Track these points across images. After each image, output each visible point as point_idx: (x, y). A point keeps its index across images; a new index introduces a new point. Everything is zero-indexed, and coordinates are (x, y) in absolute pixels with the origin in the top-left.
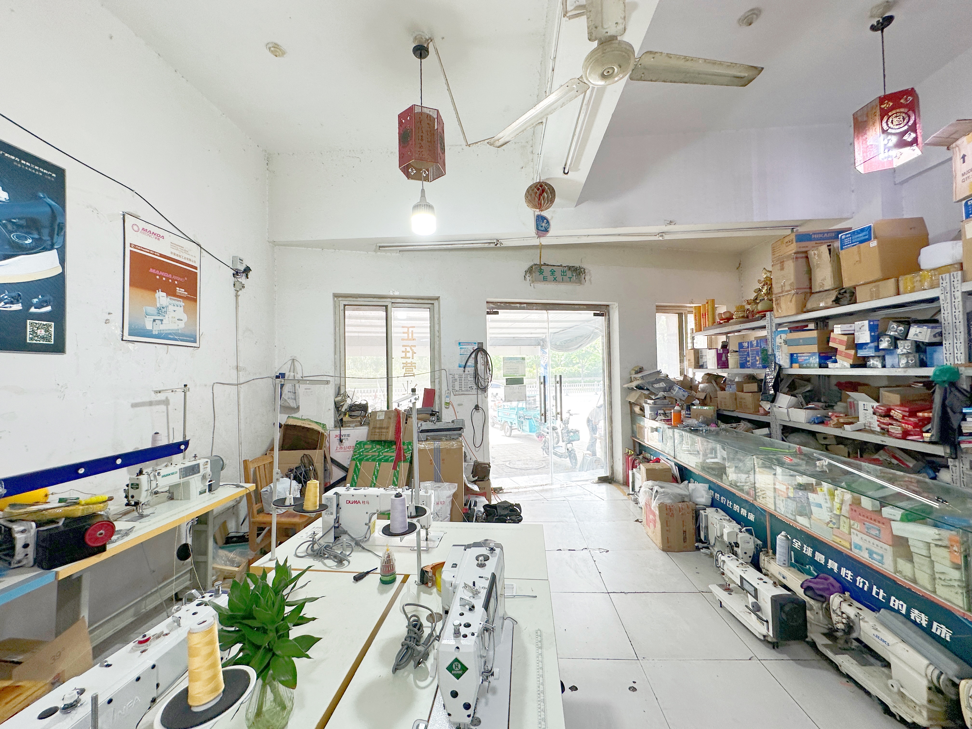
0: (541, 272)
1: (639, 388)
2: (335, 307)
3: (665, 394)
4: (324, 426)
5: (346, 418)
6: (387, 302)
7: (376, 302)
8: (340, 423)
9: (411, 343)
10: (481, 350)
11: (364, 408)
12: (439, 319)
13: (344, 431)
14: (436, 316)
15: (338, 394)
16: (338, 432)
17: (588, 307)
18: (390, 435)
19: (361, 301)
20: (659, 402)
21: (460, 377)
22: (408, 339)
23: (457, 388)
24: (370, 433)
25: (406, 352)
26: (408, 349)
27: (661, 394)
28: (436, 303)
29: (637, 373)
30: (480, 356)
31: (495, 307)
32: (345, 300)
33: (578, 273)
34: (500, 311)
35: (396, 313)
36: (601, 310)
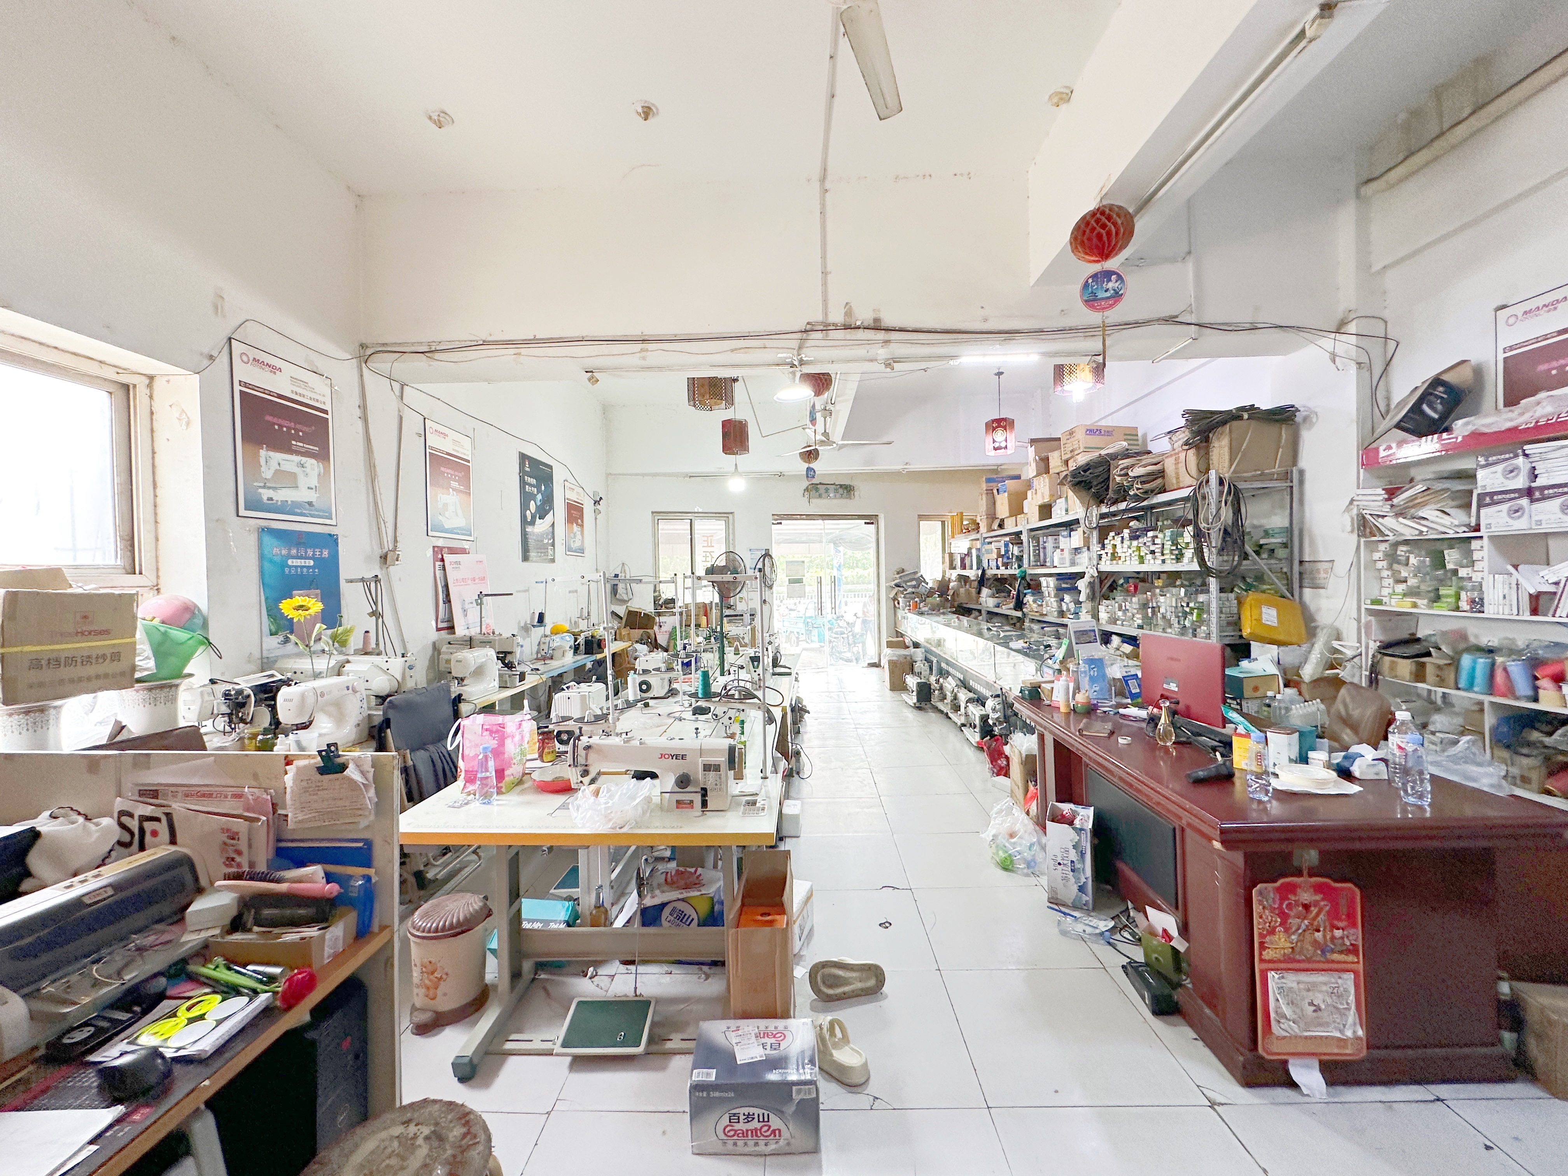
0: (817, 490)
1: (897, 586)
2: (651, 521)
3: (913, 590)
5: (663, 609)
6: (692, 516)
7: (683, 516)
8: (659, 612)
9: (710, 549)
10: (767, 555)
11: (674, 602)
12: (734, 529)
14: (731, 527)
15: (656, 591)
17: (860, 517)
19: (671, 516)
20: (908, 596)
22: (708, 546)
25: (706, 557)
26: (708, 554)
27: (910, 590)
28: (730, 516)
29: (898, 573)
30: (767, 559)
31: (779, 518)
32: (659, 515)
33: (847, 490)
34: (783, 522)
35: (698, 525)
36: (871, 519)
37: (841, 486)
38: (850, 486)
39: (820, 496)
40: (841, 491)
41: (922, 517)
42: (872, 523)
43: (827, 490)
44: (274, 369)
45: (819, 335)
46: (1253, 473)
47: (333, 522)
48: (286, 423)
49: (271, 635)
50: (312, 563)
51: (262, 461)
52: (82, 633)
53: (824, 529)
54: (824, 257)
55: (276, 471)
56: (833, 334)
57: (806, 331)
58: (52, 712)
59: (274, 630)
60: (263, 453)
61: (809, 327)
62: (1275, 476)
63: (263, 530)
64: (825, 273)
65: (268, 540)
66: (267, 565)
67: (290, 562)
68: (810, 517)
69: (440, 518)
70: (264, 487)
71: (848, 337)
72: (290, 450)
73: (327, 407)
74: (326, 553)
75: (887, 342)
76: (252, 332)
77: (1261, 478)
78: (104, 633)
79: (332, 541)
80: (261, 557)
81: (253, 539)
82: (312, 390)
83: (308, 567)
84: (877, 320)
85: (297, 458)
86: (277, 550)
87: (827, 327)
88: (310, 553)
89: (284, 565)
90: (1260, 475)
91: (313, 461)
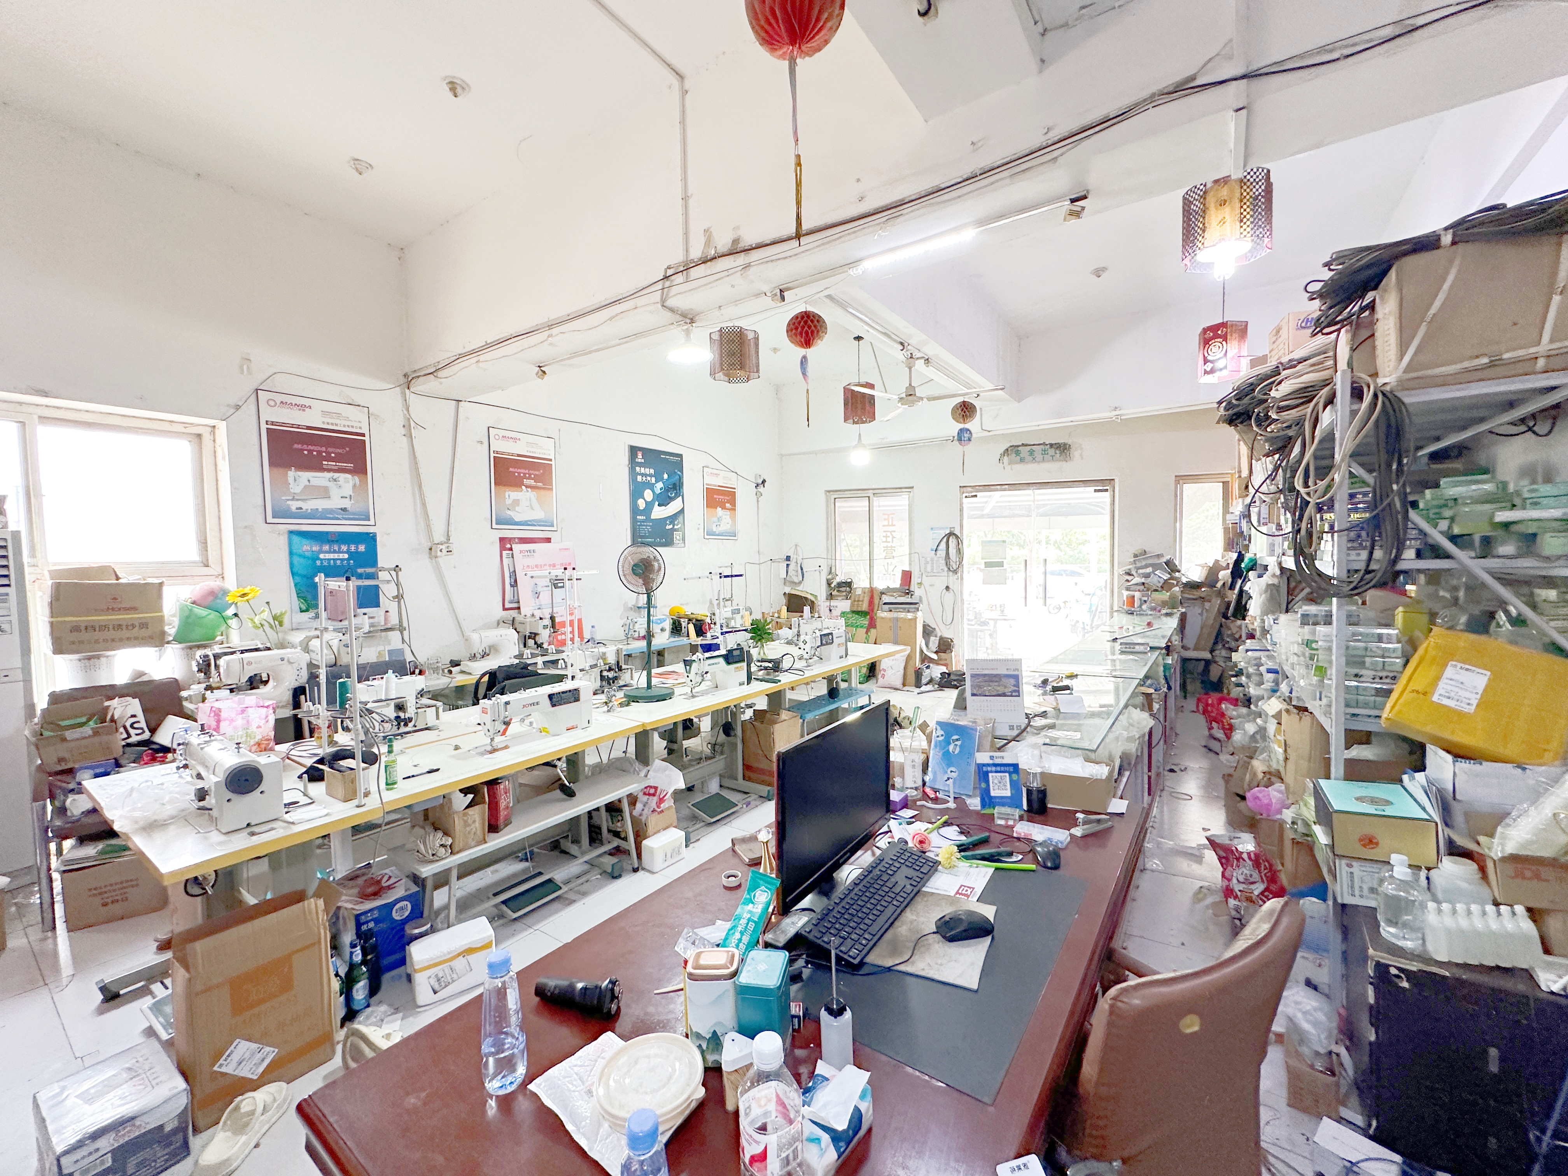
0: (1018, 453)
2: (827, 501)
4: (816, 597)
5: (835, 593)
6: (870, 493)
7: (860, 493)
8: (831, 597)
9: (891, 529)
10: (951, 534)
11: (849, 584)
12: (916, 507)
13: (833, 603)
14: (914, 502)
15: (830, 573)
16: (828, 604)
17: (1084, 483)
18: (865, 607)
19: (848, 494)
21: (932, 560)
22: (888, 526)
23: (929, 569)
24: (852, 605)
25: (886, 537)
26: (889, 534)
28: (911, 491)
29: (1135, 556)
30: (952, 540)
31: (972, 490)
32: (835, 495)
33: (1062, 449)
34: (978, 494)
35: (876, 501)
36: (1104, 484)
37: (1051, 445)
38: (1065, 444)
39: (1022, 460)
40: (1051, 451)
41: (1181, 479)
42: (1107, 490)
43: (1031, 453)
44: (303, 407)
45: (679, 278)
46: (1466, 364)
47: (372, 522)
48: (316, 448)
49: (302, 611)
50: (346, 556)
51: (291, 480)
52: (113, 609)
53: (1034, 501)
54: (685, 179)
55: (305, 487)
56: (695, 272)
57: (666, 278)
58: (103, 660)
59: (304, 608)
60: (292, 474)
61: (670, 272)
62: (1541, 363)
63: (291, 532)
64: (685, 199)
65: (296, 539)
66: (296, 560)
67: (322, 556)
68: (1013, 486)
69: (509, 512)
70: (293, 499)
71: (709, 273)
72: (322, 469)
73: (365, 430)
74: (362, 548)
75: (747, 266)
76: (281, 383)
77: (1491, 372)
78: (134, 609)
79: (370, 539)
80: (291, 553)
81: (283, 540)
82: (347, 419)
83: (342, 560)
84: (736, 241)
85: (328, 475)
86: (307, 547)
87: (687, 267)
88: (344, 548)
89: (315, 558)
90: (1492, 365)
91: (348, 476)
